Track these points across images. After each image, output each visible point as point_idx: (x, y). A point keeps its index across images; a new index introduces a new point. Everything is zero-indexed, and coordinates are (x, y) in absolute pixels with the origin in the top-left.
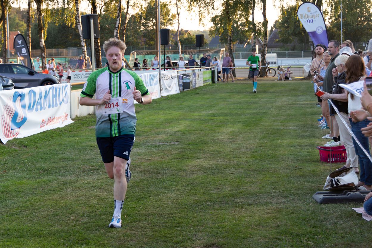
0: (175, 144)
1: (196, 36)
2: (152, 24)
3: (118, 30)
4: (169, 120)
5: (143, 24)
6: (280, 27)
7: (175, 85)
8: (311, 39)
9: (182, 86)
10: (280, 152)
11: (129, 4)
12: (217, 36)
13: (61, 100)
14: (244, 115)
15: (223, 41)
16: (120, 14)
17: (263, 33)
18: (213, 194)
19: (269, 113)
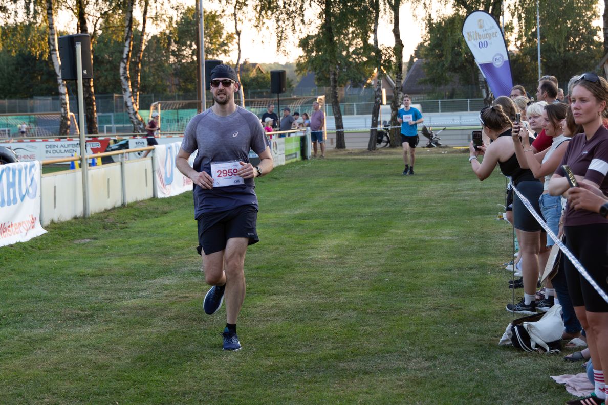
2: (190, 53)
3: (127, 63)
5: (173, 53)
6: (426, 56)
8: (483, 75)
10: (424, 281)
11: (148, 15)
12: (310, 73)
13: (24, 193)
14: (359, 216)
15: (322, 83)
16: (130, 33)
17: (395, 67)
18: (301, 354)
19: (405, 212)
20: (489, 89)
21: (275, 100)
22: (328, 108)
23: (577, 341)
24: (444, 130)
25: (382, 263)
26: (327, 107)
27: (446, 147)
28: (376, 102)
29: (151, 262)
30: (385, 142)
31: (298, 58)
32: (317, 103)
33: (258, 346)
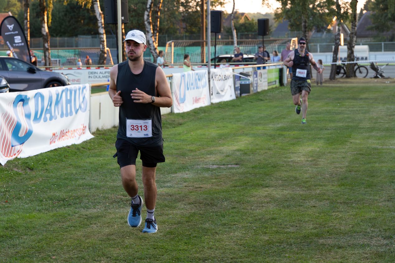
0: (233, 168)
2: (195, 4)
3: (150, 11)
4: (223, 135)
5: (182, 4)
6: (373, 9)
7: (229, 88)
9: (239, 89)
12: (285, 20)
13: (77, 107)
14: (326, 129)
15: (294, 28)
18: (290, 232)
19: (361, 126)
21: (260, 41)
24: (387, 65)
25: (346, 165)
27: (389, 78)
28: (336, 44)
29: (172, 161)
30: (342, 73)
31: (275, 9)
33: (257, 225)
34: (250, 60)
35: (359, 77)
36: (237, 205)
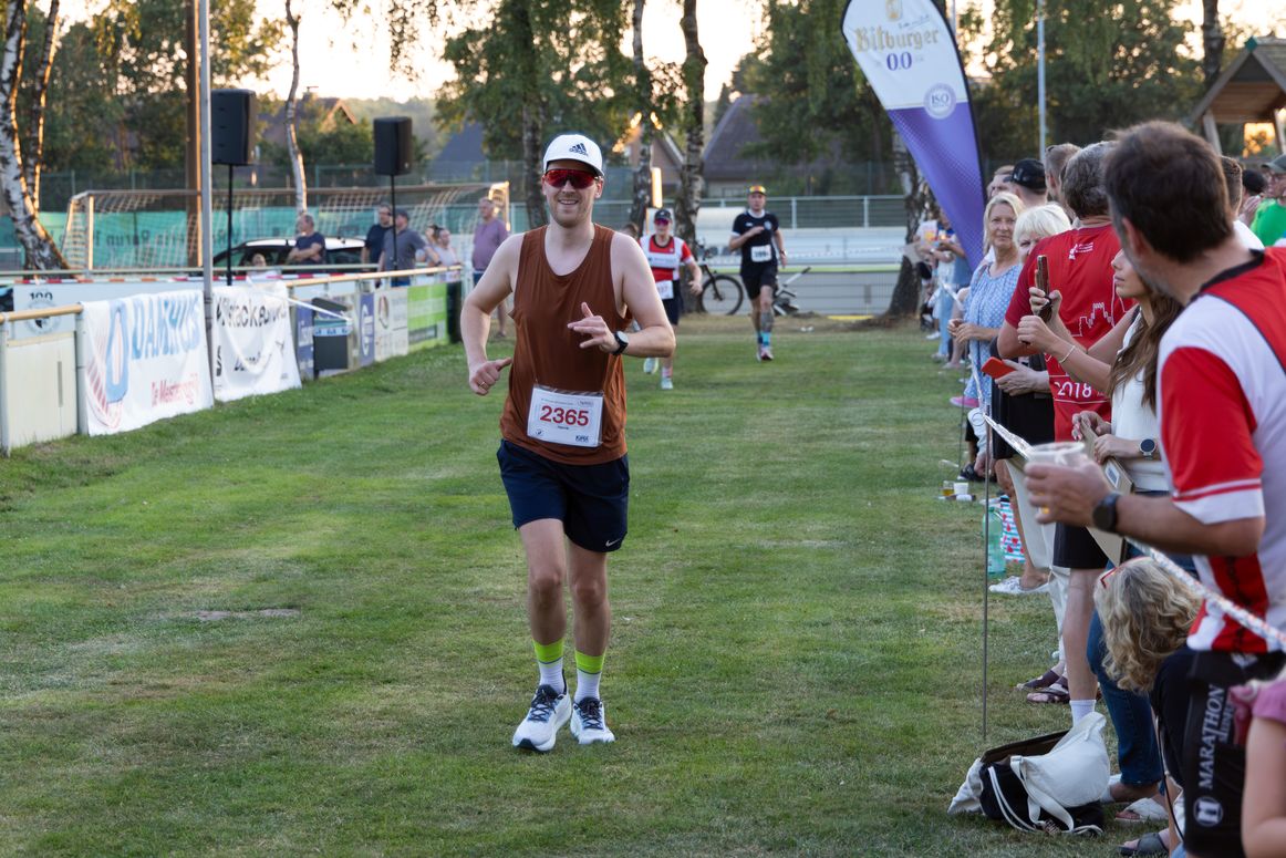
0: (277, 620)
1: (378, 124)
2: (170, 69)
3: (12, 91)
4: (251, 510)
5: (127, 69)
6: (761, 87)
7: (278, 349)
8: (904, 140)
9: (311, 355)
10: (761, 650)
12: (470, 124)
15: (500, 150)
16: (19, 17)
17: (686, 115)
18: (457, 833)
19: (711, 476)
20: (920, 173)
21: (384, 192)
22: (516, 213)
23: (1146, 807)
24: (805, 272)
25: (656, 605)
26: (513, 210)
27: (810, 315)
28: (637, 201)
29: (74, 598)
31: (440, 86)
32: (490, 202)
33: (347, 811)
34: (350, 256)
35: (712, 313)
36: (286, 744)
